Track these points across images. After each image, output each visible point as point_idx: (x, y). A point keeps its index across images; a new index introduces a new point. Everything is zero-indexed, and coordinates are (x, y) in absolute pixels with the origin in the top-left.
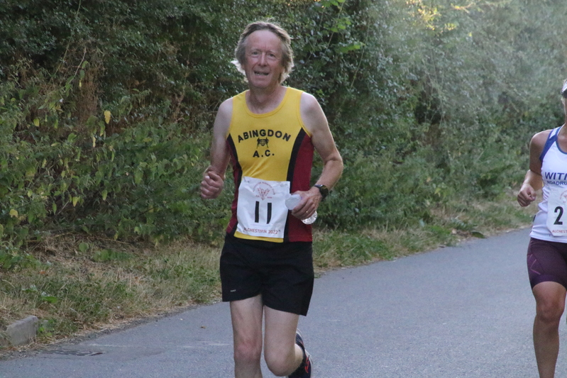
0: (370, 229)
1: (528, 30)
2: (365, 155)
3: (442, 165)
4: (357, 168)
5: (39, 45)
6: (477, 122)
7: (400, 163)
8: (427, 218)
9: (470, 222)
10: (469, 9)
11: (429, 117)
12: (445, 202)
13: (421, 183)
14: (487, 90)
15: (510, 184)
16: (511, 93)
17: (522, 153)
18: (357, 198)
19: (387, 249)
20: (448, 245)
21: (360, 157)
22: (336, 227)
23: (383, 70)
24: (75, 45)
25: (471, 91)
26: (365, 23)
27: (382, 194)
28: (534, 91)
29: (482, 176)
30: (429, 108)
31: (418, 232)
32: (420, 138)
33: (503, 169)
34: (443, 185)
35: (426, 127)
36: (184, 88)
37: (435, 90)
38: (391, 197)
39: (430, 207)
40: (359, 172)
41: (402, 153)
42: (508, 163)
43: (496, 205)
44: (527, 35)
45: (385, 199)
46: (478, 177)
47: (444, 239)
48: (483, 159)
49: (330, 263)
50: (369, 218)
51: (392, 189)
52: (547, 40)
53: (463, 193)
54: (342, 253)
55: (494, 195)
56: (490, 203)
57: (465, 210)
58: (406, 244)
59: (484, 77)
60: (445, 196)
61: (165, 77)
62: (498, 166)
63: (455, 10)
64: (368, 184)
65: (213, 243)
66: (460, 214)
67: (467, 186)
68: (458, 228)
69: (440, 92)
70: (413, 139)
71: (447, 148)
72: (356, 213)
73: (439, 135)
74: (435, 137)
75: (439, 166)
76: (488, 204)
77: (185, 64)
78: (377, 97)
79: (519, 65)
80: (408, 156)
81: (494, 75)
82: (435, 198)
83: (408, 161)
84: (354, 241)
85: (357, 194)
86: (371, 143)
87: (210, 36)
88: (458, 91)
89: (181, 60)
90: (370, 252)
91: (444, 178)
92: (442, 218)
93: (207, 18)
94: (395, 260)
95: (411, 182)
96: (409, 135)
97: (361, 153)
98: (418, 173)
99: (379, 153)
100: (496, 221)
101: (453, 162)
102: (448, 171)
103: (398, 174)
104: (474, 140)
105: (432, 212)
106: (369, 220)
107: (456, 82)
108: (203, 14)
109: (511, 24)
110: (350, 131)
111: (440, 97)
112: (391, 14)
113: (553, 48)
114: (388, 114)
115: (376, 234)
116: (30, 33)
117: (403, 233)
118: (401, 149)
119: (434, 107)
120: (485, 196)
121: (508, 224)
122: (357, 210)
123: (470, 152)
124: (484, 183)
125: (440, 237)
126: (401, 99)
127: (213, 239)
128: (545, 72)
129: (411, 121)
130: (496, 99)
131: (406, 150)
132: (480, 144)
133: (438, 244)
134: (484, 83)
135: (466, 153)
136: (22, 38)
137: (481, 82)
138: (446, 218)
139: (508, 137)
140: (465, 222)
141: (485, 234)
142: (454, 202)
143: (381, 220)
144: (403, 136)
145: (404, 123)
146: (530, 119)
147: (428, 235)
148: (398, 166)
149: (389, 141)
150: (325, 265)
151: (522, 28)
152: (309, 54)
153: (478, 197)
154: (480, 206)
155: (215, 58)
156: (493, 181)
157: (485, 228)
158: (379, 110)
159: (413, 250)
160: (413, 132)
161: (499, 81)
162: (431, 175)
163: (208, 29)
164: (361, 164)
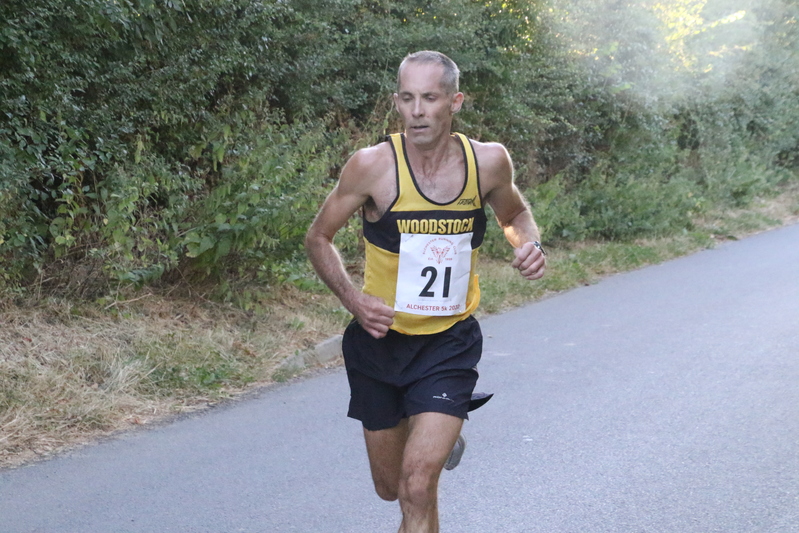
0: (641, 238)
1: (771, 70)
2: (636, 178)
3: (702, 182)
4: (629, 189)
5: (354, 101)
6: (729, 146)
7: (665, 183)
8: (689, 227)
9: (726, 227)
10: (722, 54)
11: (690, 143)
12: (704, 212)
13: (684, 199)
14: (738, 121)
15: (758, 195)
16: (757, 121)
17: (767, 169)
18: (629, 213)
19: (655, 255)
20: (708, 248)
21: (631, 180)
22: (612, 238)
23: (650, 108)
24: (385, 99)
25: (724, 121)
26: (633, 69)
27: (651, 209)
28: (776, 119)
29: (735, 189)
30: (689, 137)
31: (682, 239)
32: (682, 161)
33: (752, 183)
34: (702, 199)
35: (687, 152)
36: (480, 130)
37: (694, 122)
38: (658, 212)
39: (692, 217)
40: (630, 192)
41: (668, 175)
42: (756, 177)
43: (747, 212)
44: (770, 74)
45: (654, 214)
46: (731, 190)
47: (704, 244)
48: (735, 176)
49: (607, 270)
50: (640, 230)
51: (659, 205)
52: (786, 78)
53: (719, 204)
54: (617, 261)
55: (745, 204)
56: (742, 211)
57: (721, 218)
58: (671, 250)
59: (735, 109)
60: (704, 207)
61: (464, 122)
62: (748, 181)
63: (710, 56)
64: (638, 202)
65: (507, 258)
66: (718, 222)
67: (722, 198)
68: (716, 233)
69: (698, 123)
70: (676, 163)
71: (705, 168)
72: (629, 227)
73: (698, 158)
74: (695, 160)
75: (699, 183)
76: (740, 212)
77: (481, 111)
78: (645, 130)
79: (764, 98)
80: (672, 177)
81: (743, 107)
82: (696, 210)
83: (673, 181)
84: (627, 250)
85: (630, 210)
86: (642, 168)
87: (501, 86)
88: (714, 121)
89: (476, 107)
90: (641, 258)
91: (703, 192)
92: (702, 225)
93: (498, 71)
94: (663, 264)
95: (675, 198)
96: (673, 159)
97: (632, 177)
98: (681, 190)
99: (647, 176)
100: (747, 225)
101: (710, 180)
102: (707, 187)
103: (664, 192)
104: (727, 161)
105: (694, 222)
106: (640, 231)
107: (712, 114)
108: (494, 68)
109: (757, 67)
110: (623, 159)
111: (699, 127)
112: (656, 61)
113: (791, 84)
114: (655, 143)
115: (647, 243)
116: (346, 91)
117: (669, 240)
118: (666, 172)
119: (694, 136)
120: (738, 205)
121: (756, 227)
122: (630, 224)
123: (724, 170)
124: (737, 195)
125: (700, 242)
126: (666, 130)
127: (507, 254)
128: (785, 103)
129: (675, 148)
130: (745, 127)
131: (670, 172)
132: (732, 164)
133: (699, 248)
134: (735, 115)
135: (721, 172)
136: (340, 95)
137: (732, 113)
138: (706, 226)
139: (755, 157)
140: (722, 228)
141: (738, 237)
142: (712, 212)
143: (650, 231)
144: (667, 160)
145: (668, 150)
146: (773, 141)
147: (691, 241)
148: (664, 185)
149: (656, 166)
150: (603, 272)
151: (765, 69)
152: (587, 97)
153: (731, 206)
154: (733, 214)
155: (506, 104)
156: (744, 193)
157: (738, 232)
158: (647, 140)
159: (678, 254)
160: (676, 157)
161: (747, 112)
162: (692, 191)
163: (500, 81)
164: (632, 186)
